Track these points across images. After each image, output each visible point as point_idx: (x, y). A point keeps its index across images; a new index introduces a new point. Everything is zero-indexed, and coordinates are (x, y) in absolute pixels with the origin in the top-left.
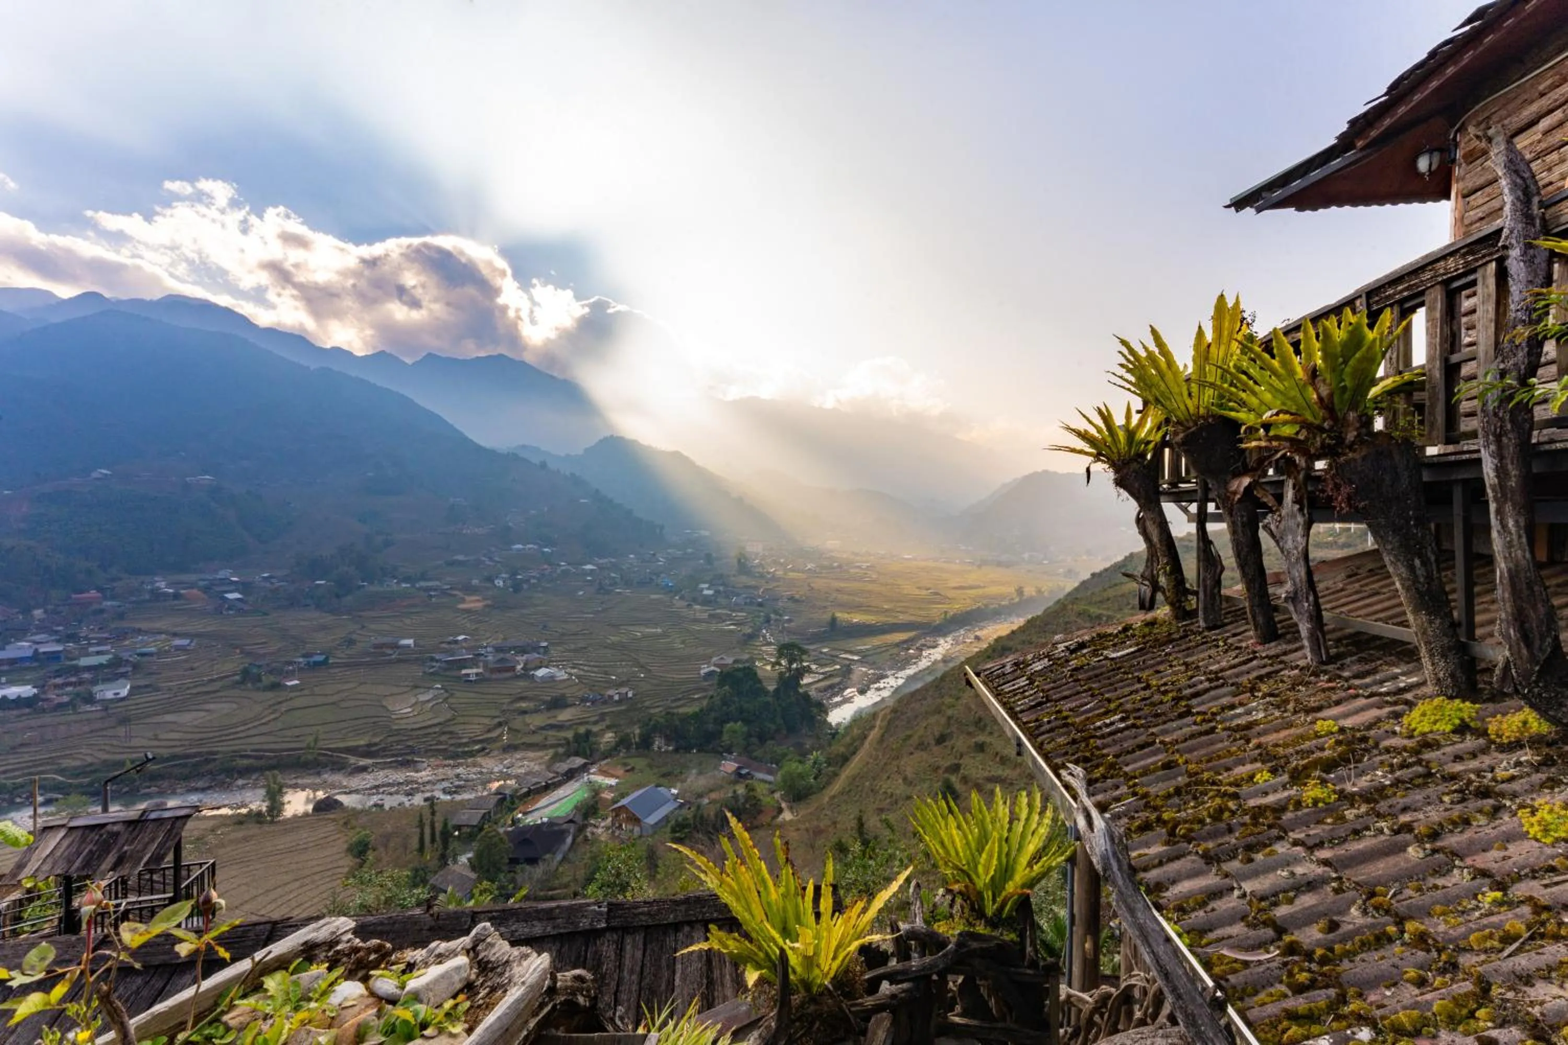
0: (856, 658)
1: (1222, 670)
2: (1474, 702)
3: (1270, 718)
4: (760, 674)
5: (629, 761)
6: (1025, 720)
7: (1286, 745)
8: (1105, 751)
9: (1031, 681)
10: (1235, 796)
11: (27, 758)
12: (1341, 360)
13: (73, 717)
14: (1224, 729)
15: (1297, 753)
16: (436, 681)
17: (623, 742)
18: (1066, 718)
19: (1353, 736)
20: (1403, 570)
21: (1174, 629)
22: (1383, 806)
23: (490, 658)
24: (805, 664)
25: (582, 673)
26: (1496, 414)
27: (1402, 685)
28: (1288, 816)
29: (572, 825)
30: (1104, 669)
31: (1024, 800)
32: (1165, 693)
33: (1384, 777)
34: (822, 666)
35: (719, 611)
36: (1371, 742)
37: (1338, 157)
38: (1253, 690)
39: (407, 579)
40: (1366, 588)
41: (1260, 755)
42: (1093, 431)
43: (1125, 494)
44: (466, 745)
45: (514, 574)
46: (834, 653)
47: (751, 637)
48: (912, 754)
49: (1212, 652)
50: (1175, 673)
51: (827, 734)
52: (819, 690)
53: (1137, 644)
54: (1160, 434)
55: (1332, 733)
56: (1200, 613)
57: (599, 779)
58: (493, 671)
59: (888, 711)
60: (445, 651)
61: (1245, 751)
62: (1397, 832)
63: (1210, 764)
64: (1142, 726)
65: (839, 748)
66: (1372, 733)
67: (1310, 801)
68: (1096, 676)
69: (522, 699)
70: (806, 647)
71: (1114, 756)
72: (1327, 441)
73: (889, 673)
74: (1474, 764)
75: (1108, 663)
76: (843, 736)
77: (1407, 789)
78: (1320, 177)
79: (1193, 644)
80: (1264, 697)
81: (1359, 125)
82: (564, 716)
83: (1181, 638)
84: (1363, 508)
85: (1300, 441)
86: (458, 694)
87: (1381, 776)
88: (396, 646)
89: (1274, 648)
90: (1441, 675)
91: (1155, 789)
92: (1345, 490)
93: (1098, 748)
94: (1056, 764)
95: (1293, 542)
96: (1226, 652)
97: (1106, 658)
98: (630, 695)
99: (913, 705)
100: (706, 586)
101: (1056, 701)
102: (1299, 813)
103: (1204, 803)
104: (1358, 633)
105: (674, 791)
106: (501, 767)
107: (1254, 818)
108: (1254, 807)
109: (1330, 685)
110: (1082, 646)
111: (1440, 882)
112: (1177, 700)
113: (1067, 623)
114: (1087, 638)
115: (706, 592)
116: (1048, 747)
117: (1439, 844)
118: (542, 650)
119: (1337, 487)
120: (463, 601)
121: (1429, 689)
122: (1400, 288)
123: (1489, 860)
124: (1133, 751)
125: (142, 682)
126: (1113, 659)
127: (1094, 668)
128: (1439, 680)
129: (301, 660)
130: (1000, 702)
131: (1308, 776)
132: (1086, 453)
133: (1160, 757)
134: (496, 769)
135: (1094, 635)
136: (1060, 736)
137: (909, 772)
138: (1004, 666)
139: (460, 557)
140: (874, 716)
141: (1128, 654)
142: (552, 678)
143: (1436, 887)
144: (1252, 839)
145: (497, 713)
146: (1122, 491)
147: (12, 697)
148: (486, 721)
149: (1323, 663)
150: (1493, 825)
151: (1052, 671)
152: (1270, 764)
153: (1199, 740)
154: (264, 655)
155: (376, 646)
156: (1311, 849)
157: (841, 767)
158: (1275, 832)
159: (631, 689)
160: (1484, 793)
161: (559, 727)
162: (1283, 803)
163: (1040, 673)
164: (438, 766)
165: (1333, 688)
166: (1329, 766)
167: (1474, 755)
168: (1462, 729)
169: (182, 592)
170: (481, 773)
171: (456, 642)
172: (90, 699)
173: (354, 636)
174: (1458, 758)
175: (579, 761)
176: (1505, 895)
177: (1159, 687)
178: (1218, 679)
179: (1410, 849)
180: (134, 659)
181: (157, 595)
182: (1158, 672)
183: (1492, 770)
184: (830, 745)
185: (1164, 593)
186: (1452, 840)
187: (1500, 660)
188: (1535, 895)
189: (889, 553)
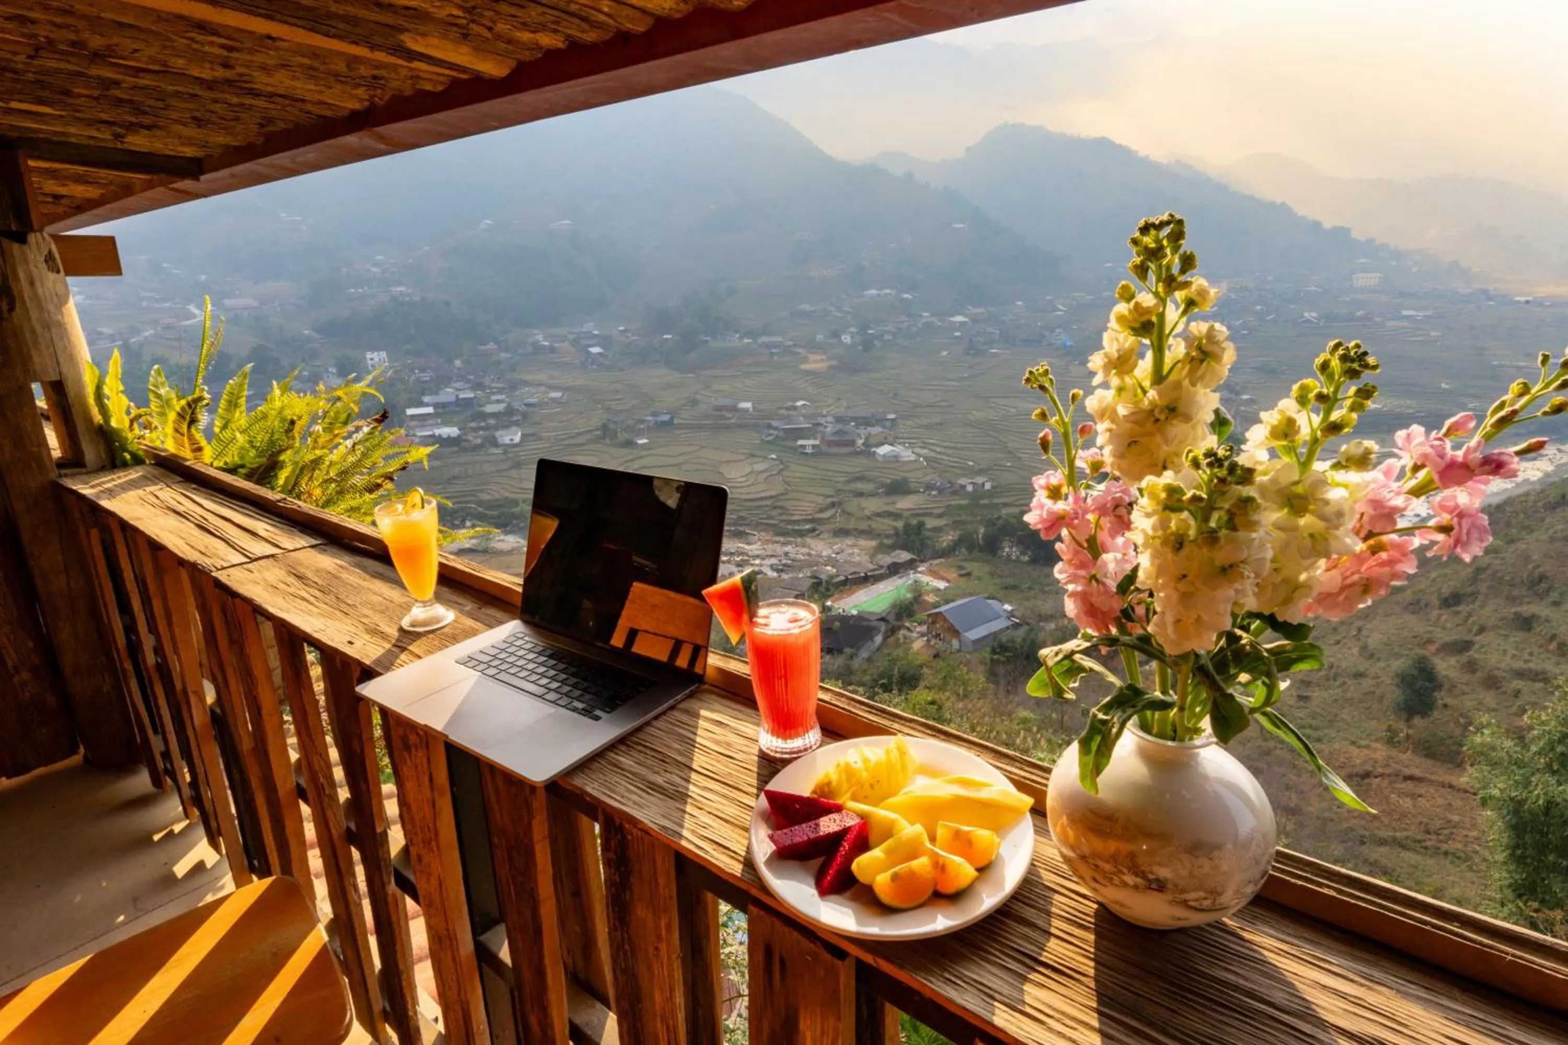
5: (965, 564)
11: (458, 488)
13: (486, 458)
16: (772, 451)
17: (966, 542)
23: (829, 429)
25: (933, 455)
29: (882, 623)
39: (748, 334)
44: (797, 522)
45: (864, 328)
57: (925, 579)
58: (830, 444)
60: (782, 417)
69: (861, 479)
82: (905, 503)
86: (794, 467)
88: (735, 409)
98: (988, 486)
105: (1008, 607)
106: (830, 551)
118: (888, 424)
120: (805, 360)
125: (531, 431)
129: (650, 418)
134: (825, 553)
139: (806, 307)
142: (896, 458)
145: (831, 493)
147: (445, 436)
148: (820, 500)
154: (621, 411)
155: (718, 409)
159: (990, 479)
161: (896, 516)
164: (768, 542)
169: (556, 345)
170: (809, 555)
171: (795, 408)
172: (494, 443)
173: (698, 397)
175: (904, 556)
180: (522, 408)
181: (538, 349)
189: (1484, 292)
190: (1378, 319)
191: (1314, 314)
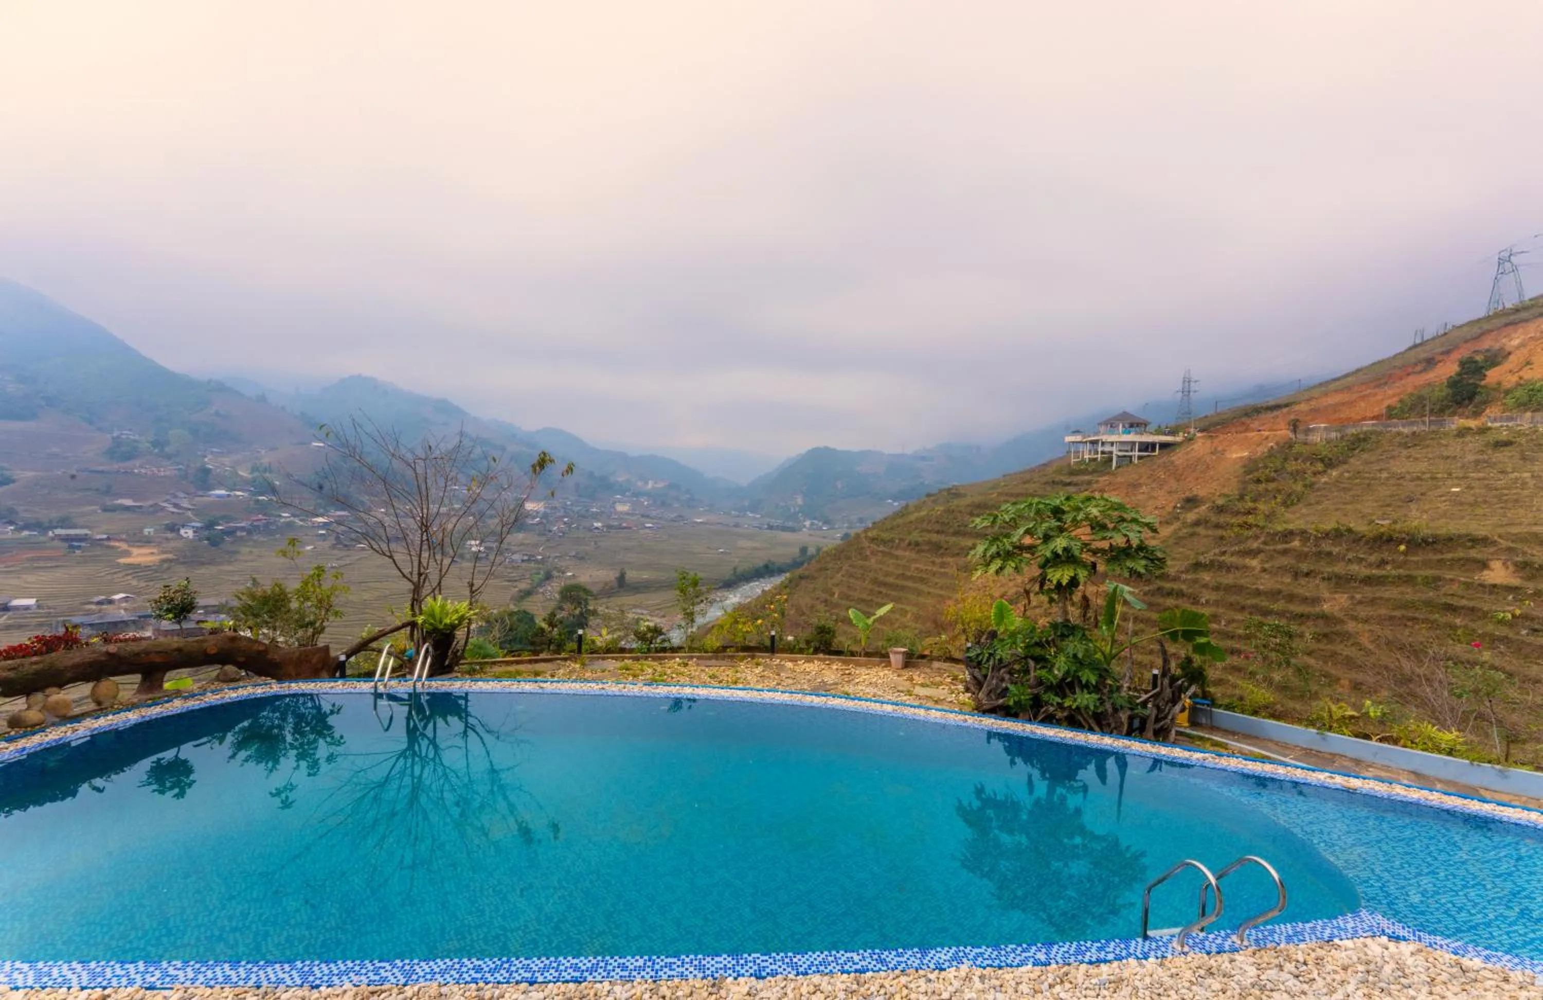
39: (33, 526)
45: (210, 524)
47: (528, 593)
100: (477, 542)
115: (474, 549)
120: (125, 554)
139: (127, 502)
171: (111, 602)
189: (680, 516)
190: (635, 529)
191: (600, 525)
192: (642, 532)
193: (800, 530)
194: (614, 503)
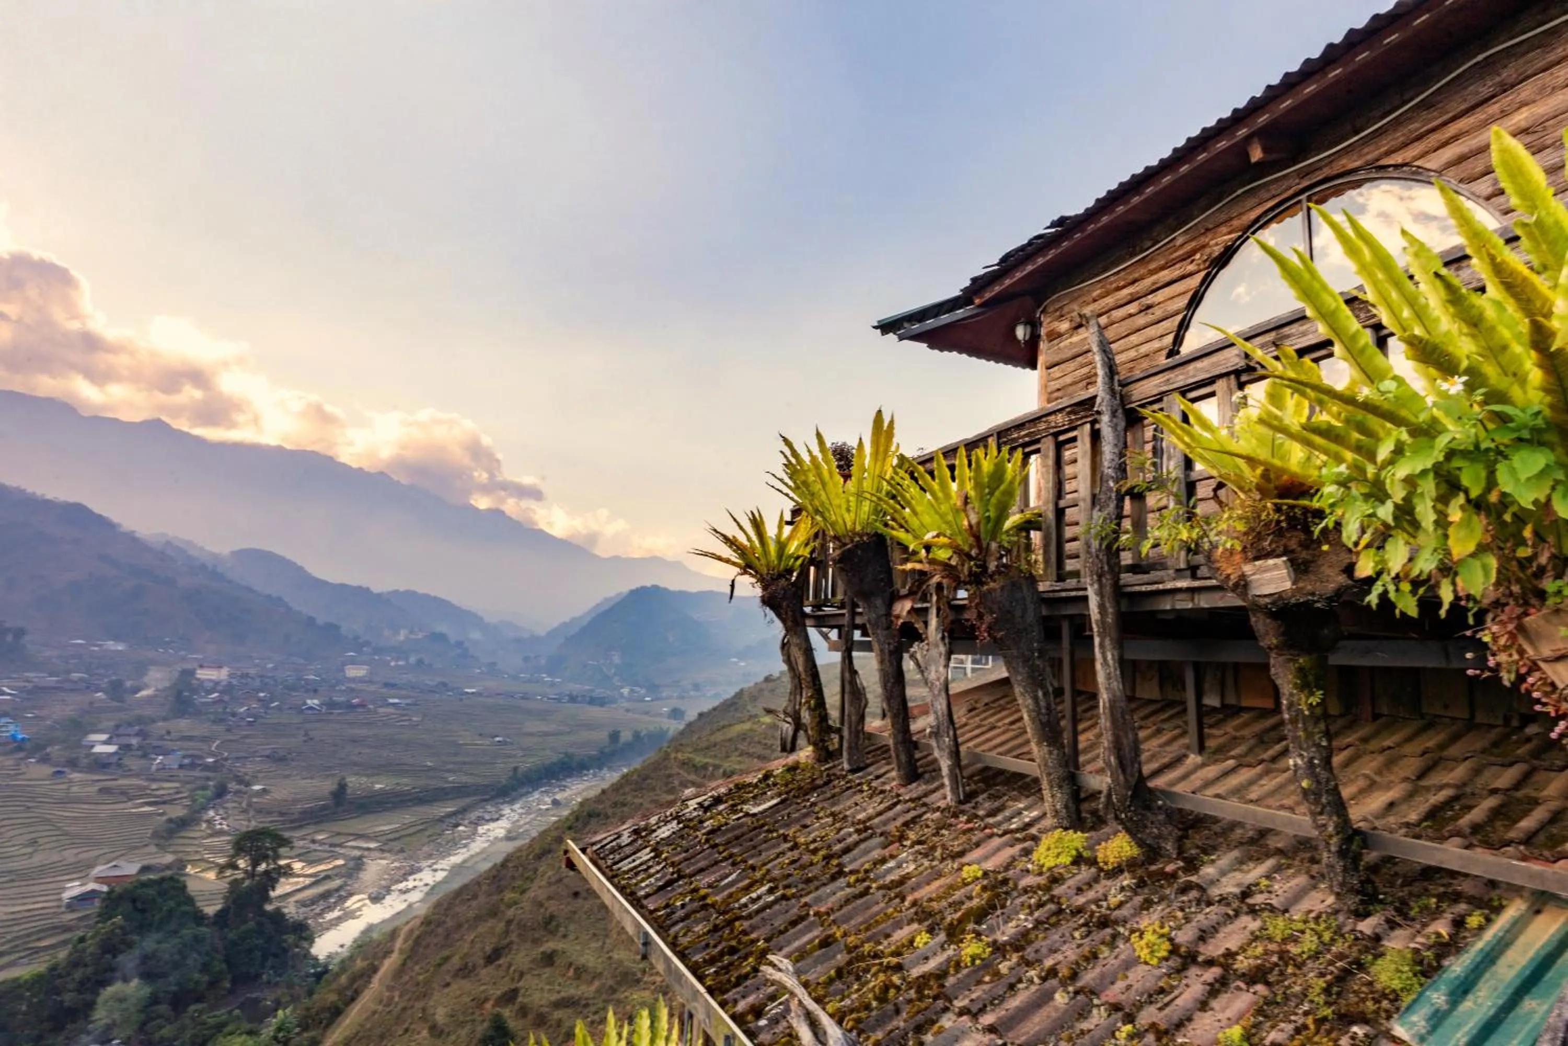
0: (372, 845)
1: (870, 818)
2: (1083, 832)
3: (921, 869)
4: (192, 887)
6: (651, 907)
7: (939, 899)
8: (753, 936)
9: (657, 851)
10: (899, 968)
12: (987, 491)
14: (879, 888)
15: (950, 905)
18: (704, 897)
19: (996, 879)
20: (1030, 701)
21: (817, 774)
22: (1029, 952)
24: (282, 862)
26: (1097, 556)
27: (1027, 820)
28: (950, 981)
30: (745, 829)
31: (644, 1022)
32: (815, 852)
33: (1026, 920)
34: (311, 863)
35: (122, 782)
36: (1011, 884)
37: (960, 308)
38: (902, 838)
40: (986, 722)
41: (916, 913)
42: (742, 539)
43: (771, 614)
46: (337, 840)
47: (183, 824)
48: (448, 985)
49: (858, 798)
50: (823, 827)
51: (308, 975)
52: (303, 904)
53: (780, 795)
54: (809, 549)
55: (977, 879)
56: (845, 754)
59: (417, 922)
61: (901, 911)
62: (1044, 979)
63: (869, 933)
64: (794, 896)
65: (327, 996)
66: (1011, 873)
67: (969, 959)
68: (737, 838)
70: (287, 835)
71: (767, 940)
72: (974, 569)
73: (424, 864)
74: (1091, 894)
75: (747, 820)
76: (338, 975)
77: (1047, 929)
78: (949, 321)
79: (837, 790)
80: (912, 846)
81: (979, 284)
83: (826, 784)
84: (1001, 639)
85: (951, 566)
87: (1024, 920)
89: (917, 789)
90: (1058, 807)
91: (814, 976)
92: (988, 619)
93: (745, 933)
94: (696, 962)
95: (936, 672)
96: (871, 797)
97: (747, 814)
99: (457, 909)
100: (104, 737)
101: (691, 876)
102: (959, 976)
103: (868, 982)
104: (987, 768)
107: (919, 991)
108: (918, 978)
109: (970, 825)
110: (718, 800)
111: (1085, 1025)
112: (828, 858)
113: (669, 776)
114: (723, 790)
115: (99, 749)
116: (684, 941)
117: (1079, 984)
119: (980, 616)
121: (1048, 822)
122: (1023, 433)
123: (1115, 993)
124: (786, 930)
126: (754, 815)
127: (734, 828)
128: (1056, 811)
130: (616, 886)
131: (963, 931)
132: (734, 564)
133: (816, 932)
135: (732, 786)
136: (697, 922)
137: (440, 1015)
138: (619, 836)
140: (393, 934)
141: (771, 807)
143: (1083, 1032)
144: (920, 1017)
146: (768, 610)
149: (961, 802)
150: (1114, 954)
151: (682, 837)
152: (927, 923)
153: (854, 905)
156: (975, 1016)
157: (328, 1026)
158: (940, 1003)
160: (1104, 923)
162: (944, 968)
163: (667, 841)
165: (971, 830)
166: (980, 915)
167: (1090, 885)
168: (1078, 860)
174: (1079, 890)
176: (1134, 1026)
177: (807, 844)
178: (866, 829)
179: (1057, 996)
182: (805, 827)
183: (1106, 899)
184: (310, 993)
185: (806, 731)
186: (1088, 977)
187: (1104, 788)
188: (1155, 1020)
189: (444, 684)
190: (371, 707)
191: (316, 702)
192: (381, 710)
193: (613, 701)
194: (344, 664)
